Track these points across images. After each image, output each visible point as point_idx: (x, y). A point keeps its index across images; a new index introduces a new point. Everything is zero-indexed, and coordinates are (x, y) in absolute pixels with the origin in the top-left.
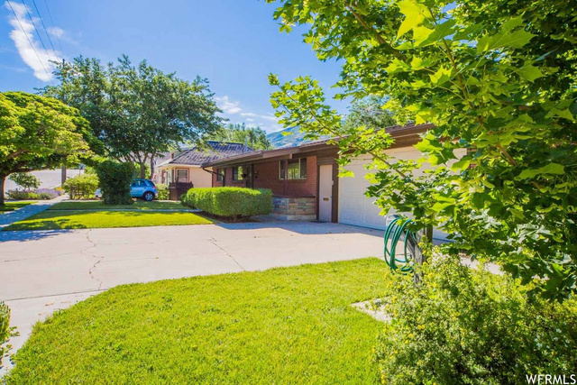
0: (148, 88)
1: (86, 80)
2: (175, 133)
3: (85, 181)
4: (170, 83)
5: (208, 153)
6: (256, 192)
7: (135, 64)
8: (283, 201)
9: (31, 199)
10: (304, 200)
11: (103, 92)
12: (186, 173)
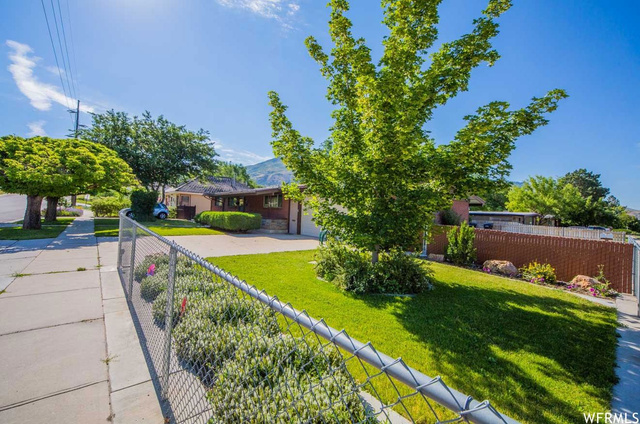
0: (165, 136)
1: (115, 128)
2: (182, 170)
3: (110, 203)
4: (181, 133)
5: (207, 185)
6: (252, 216)
7: (155, 118)
8: (268, 221)
9: (64, 215)
10: (280, 221)
11: (129, 138)
12: (188, 198)
